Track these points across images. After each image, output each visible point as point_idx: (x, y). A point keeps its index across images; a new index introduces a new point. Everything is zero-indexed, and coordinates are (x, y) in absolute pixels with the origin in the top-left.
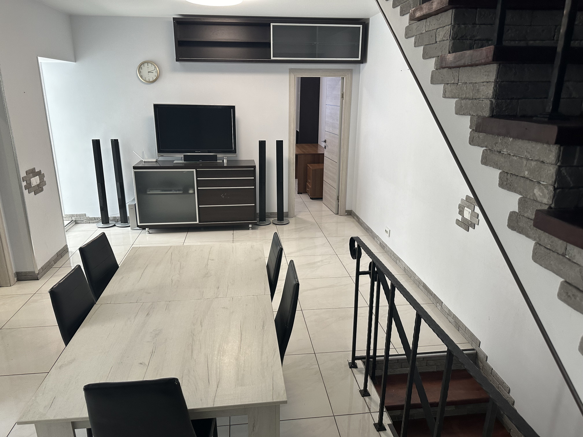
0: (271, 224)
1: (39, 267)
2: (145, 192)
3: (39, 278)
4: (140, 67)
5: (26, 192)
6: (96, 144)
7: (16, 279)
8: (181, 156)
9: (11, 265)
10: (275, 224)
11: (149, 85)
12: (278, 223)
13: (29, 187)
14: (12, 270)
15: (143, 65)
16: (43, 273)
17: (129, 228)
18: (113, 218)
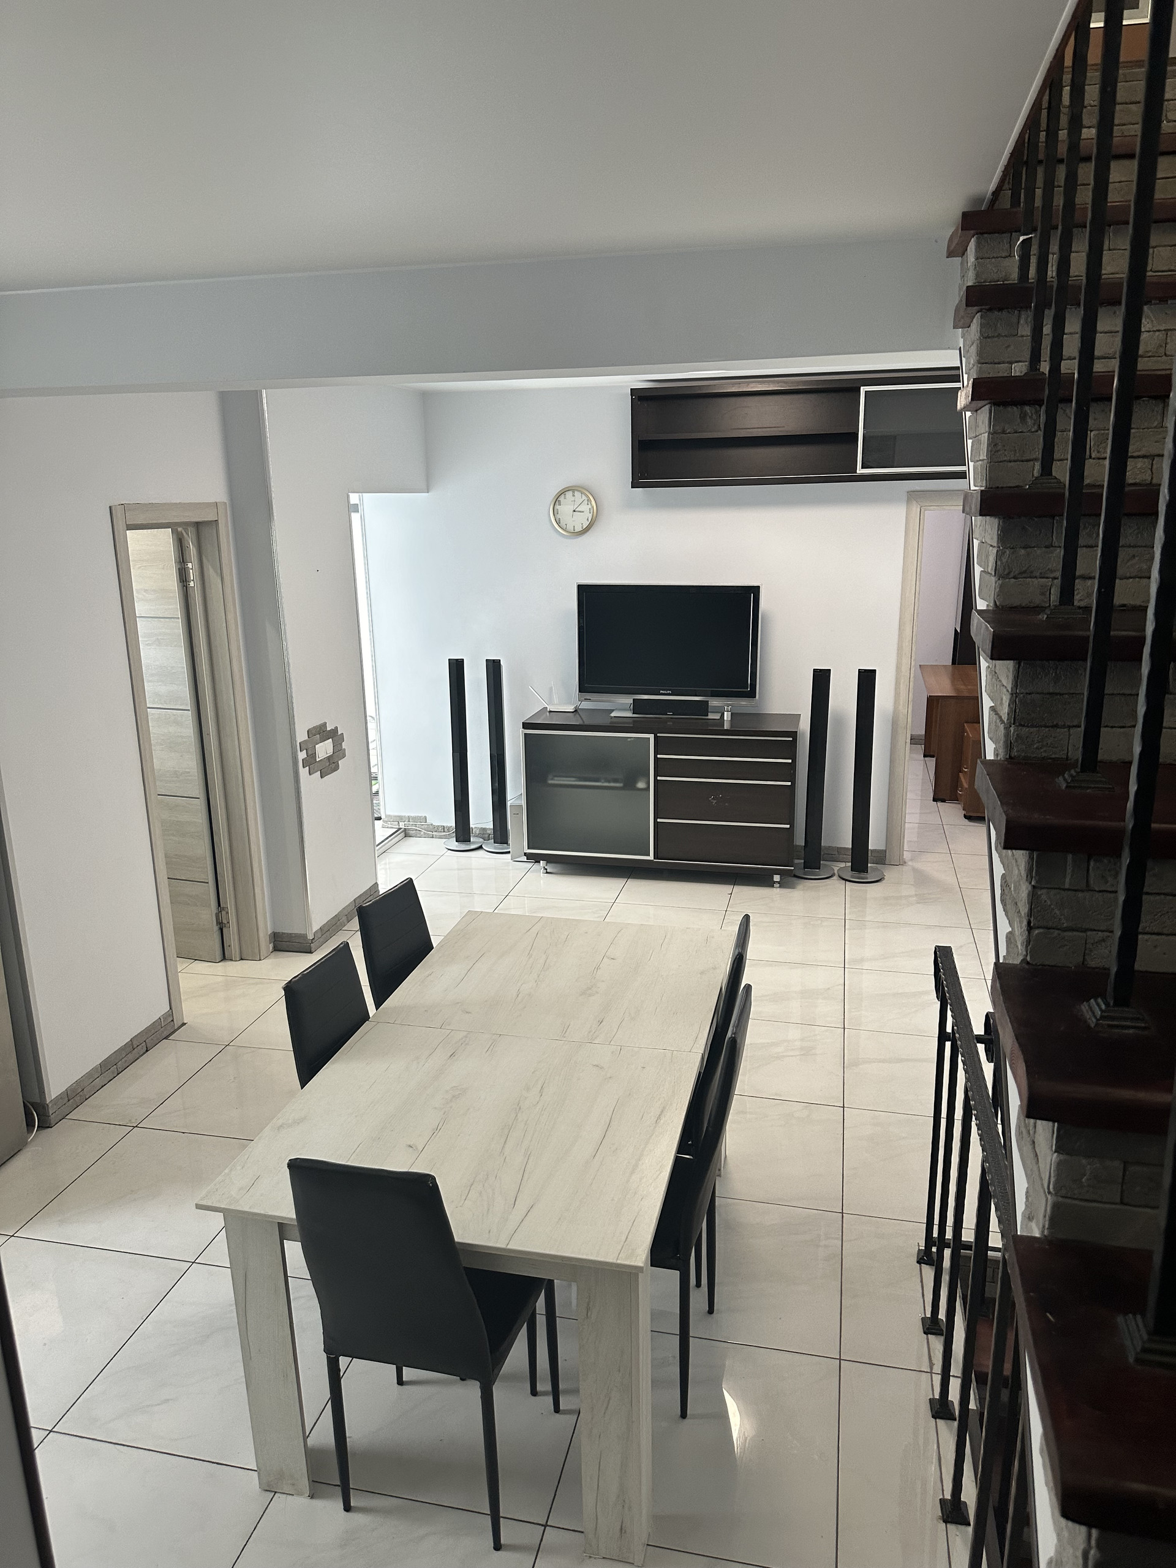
0: (835, 878)
1: (316, 927)
2: (544, 780)
3: (313, 950)
4: (557, 501)
5: (303, 772)
6: (457, 668)
7: (271, 946)
8: (628, 700)
9: (265, 918)
10: (843, 879)
11: (575, 540)
12: (852, 877)
13: (310, 761)
14: (265, 926)
15: (563, 495)
16: (321, 940)
17: (508, 856)
18: (480, 831)
